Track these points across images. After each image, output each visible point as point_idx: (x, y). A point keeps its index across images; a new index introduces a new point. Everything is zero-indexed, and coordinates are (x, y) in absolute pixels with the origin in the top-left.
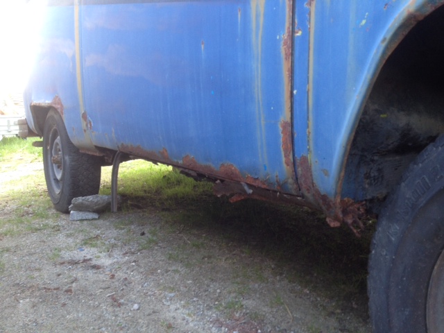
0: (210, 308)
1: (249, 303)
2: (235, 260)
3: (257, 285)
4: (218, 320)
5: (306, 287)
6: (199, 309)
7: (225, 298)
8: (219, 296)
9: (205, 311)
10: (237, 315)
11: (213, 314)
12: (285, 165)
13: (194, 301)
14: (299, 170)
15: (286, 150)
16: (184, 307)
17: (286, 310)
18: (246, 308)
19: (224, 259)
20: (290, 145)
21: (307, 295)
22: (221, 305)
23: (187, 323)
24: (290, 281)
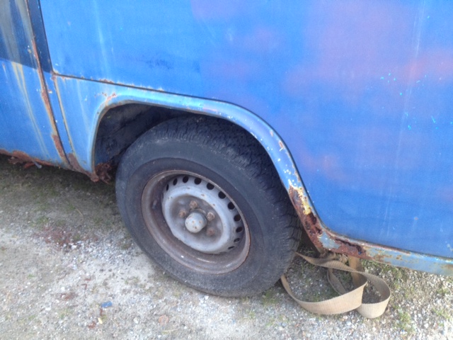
0: (25, 227)
1: (52, 215)
2: (30, 184)
3: (53, 200)
4: (35, 234)
5: (87, 191)
6: (18, 230)
7: (33, 216)
8: (29, 216)
9: (24, 231)
10: (47, 226)
11: (30, 231)
12: (60, 157)
13: (12, 226)
14: (70, 159)
15: (59, 149)
16: (6, 232)
17: (78, 212)
18: (51, 219)
19: (20, 184)
20: (60, 147)
21: (89, 196)
22: (32, 222)
23: (15, 243)
24: (75, 190)
